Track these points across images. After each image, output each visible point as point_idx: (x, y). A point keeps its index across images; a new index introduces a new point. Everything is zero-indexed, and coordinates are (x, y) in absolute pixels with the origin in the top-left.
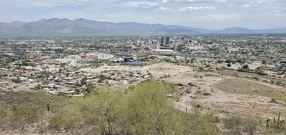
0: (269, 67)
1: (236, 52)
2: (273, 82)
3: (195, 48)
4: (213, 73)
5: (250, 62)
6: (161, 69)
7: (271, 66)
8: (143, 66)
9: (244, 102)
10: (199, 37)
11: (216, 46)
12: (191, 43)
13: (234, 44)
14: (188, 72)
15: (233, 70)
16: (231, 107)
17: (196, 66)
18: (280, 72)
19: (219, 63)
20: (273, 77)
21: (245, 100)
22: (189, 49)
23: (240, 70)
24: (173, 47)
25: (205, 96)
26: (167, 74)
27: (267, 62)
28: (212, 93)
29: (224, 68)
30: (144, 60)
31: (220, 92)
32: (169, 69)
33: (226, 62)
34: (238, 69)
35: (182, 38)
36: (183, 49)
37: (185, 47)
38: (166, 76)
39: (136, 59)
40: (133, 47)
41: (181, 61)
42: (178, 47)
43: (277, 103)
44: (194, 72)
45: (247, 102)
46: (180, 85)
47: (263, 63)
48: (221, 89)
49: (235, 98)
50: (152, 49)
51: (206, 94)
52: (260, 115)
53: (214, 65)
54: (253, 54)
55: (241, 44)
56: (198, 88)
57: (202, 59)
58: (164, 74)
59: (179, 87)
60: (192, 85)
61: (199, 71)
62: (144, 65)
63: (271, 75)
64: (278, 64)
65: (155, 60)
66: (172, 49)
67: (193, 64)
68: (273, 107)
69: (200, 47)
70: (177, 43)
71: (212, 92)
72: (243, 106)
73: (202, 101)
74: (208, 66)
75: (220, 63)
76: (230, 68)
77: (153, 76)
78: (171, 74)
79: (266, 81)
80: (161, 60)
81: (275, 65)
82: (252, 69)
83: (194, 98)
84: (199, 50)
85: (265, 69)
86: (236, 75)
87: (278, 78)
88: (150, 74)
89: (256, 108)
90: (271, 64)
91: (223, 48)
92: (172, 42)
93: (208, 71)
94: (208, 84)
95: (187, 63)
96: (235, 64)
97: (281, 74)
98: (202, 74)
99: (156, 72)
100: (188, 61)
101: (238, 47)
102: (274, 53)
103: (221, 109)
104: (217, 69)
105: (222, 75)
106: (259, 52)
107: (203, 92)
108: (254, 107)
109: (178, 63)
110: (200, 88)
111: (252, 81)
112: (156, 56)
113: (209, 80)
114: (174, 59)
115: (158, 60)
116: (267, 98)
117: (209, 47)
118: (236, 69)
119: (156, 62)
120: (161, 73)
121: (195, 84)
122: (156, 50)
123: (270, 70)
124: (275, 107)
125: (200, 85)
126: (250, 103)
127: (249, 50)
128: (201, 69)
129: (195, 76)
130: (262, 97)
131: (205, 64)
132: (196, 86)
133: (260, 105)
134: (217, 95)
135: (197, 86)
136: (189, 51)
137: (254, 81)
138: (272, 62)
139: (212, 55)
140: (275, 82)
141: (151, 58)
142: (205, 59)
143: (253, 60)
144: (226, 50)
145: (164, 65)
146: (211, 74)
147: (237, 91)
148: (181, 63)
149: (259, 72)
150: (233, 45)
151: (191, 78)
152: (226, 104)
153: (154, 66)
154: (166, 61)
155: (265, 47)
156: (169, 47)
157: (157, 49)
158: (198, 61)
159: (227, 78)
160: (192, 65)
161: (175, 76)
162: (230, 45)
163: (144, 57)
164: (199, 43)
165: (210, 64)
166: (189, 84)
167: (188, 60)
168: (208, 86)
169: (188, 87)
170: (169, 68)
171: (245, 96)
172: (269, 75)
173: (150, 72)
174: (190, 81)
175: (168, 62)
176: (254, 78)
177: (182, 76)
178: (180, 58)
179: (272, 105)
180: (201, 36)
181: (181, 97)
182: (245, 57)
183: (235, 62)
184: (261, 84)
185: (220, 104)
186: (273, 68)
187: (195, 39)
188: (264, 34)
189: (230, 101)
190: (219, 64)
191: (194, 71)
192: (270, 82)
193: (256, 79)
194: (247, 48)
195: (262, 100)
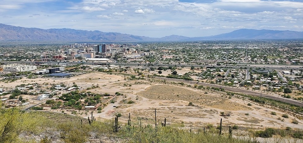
0: (196, 73)
1: (170, 59)
2: (195, 87)
3: (132, 56)
4: (143, 81)
5: (180, 68)
6: (90, 79)
7: (197, 72)
8: (70, 77)
9: (164, 108)
10: (138, 45)
11: (152, 53)
12: (129, 52)
13: (170, 52)
14: (119, 81)
15: (163, 76)
16: (151, 113)
17: (129, 75)
18: (204, 77)
19: (151, 70)
20: (198, 82)
21: (166, 105)
22: (125, 57)
23: (169, 76)
24: (109, 55)
25: (129, 105)
26: (95, 85)
27: (195, 68)
28: (136, 101)
29: (155, 75)
30: (73, 70)
31: (144, 99)
32: (99, 79)
33: (158, 69)
34: (168, 75)
35: (122, 46)
36: (120, 57)
37: (122, 55)
38: (94, 86)
39: (63, 70)
40: (64, 56)
41: (114, 70)
42: (115, 55)
43: (193, 106)
44: (125, 81)
45: (168, 107)
46: (106, 95)
47: (191, 69)
48: (146, 96)
49: (157, 104)
50: (85, 58)
51: (130, 102)
52: (176, 118)
53: (146, 72)
54: (185, 61)
55: (177, 52)
56: (124, 97)
57: (136, 67)
58: (92, 85)
59: (105, 97)
60: (119, 94)
61: (130, 79)
62: (72, 76)
63: (196, 80)
64: (204, 70)
65: (86, 70)
66: (109, 57)
67: (127, 73)
68: (189, 110)
69: (137, 55)
70: (115, 51)
71: (137, 99)
72: (162, 111)
73: (125, 110)
74: (140, 74)
75: (153, 70)
76: (161, 75)
77: (79, 87)
78: (100, 85)
79: (189, 86)
80: (93, 69)
81: (202, 70)
82: (180, 75)
83: (117, 107)
84: (135, 58)
85: (192, 74)
86: (165, 82)
87: (201, 82)
88: (76, 86)
89: (174, 112)
90: (198, 69)
91: (159, 56)
92: (109, 50)
93: (139, 78)
94: (135, 92)
95: (120, 72)
96: (167, 71)
97: (204, 79)
98: (133, 82)
99: (83, 83)
100: (122, 70)
101: (173, 54)
102: (203, 59)
103: (141, 116)
104: (149, 76)
105: (151, 82)
106: (191, 58)
107: (128, 101)
108: (172, 112)
109: (111, 72)
110: (126, 97)
111: (177, 86)
112: (88, 65)
113: (137, 88)
114: (107, 68)
115: (90, 70)
116: (186, 102)
117: (146, 55)
118: (165, 76)
119: (86, 72)
120: (89, 84)
121: (122, 93)
122: (89, 59)
123: (197, 75)
124: (191, 110)
125: (127, 94)
126: (169, 108)
127: (182, 57)
128: (133, 77)
129: (125, 85)
130: (182, 101)
131: (138, 72)
132: (122, 95)
133: (179, 108)
134: (141, 102)
135: (124, 95)
136: (125, 59)
137: (179, 86)
138: (199, 68)
139: (148, 62)
140: (198, 86)
141: (82, 68)
142: (139, 67)
143: (183, 67)
144: (161, 58)
145: (95, 75)
146: (141, 82)
147: (161, 97)
148: (115, 72)
149: (186, 78)
150: (168, 52)
151: (120, 87)
152: (147, 111)
153: (84, 76)
154: (99, 71)
155: (197, 53)
156: (105, 55)
157: (91, 58)
158: (132, 70)
159: (155, 85)
160: (125, 73)
161: (104, 86)
162: (166, 53)
163: (74, 68)
164: (137, 51)
165: (143, 72)
166: (116, 93)
167: (122, 68)
168: (135, 94)
169: (115, 96)
170: (100, 77)
171: (167, 102)
172: (194, 80)
173: (76, 83)
174: (118, 90)
175: (101, 71)
176: (180, 84)
177: (111, 86)
178: (114, 67)
179: (189, 108)
180: (141, 44)
181: (104, 108)
182: (177, 64)
183: (167, 69)
184: (184, 89)
185: (142, 111)
186: (199, 73)
187: (134, 47)
188: (200, 41)
189: (151, 107)
190: (152, 72)
191: (125, 79)
192: (193, 87)
193: (182, 84)
194: (181, 55)
195: (181, 104)
